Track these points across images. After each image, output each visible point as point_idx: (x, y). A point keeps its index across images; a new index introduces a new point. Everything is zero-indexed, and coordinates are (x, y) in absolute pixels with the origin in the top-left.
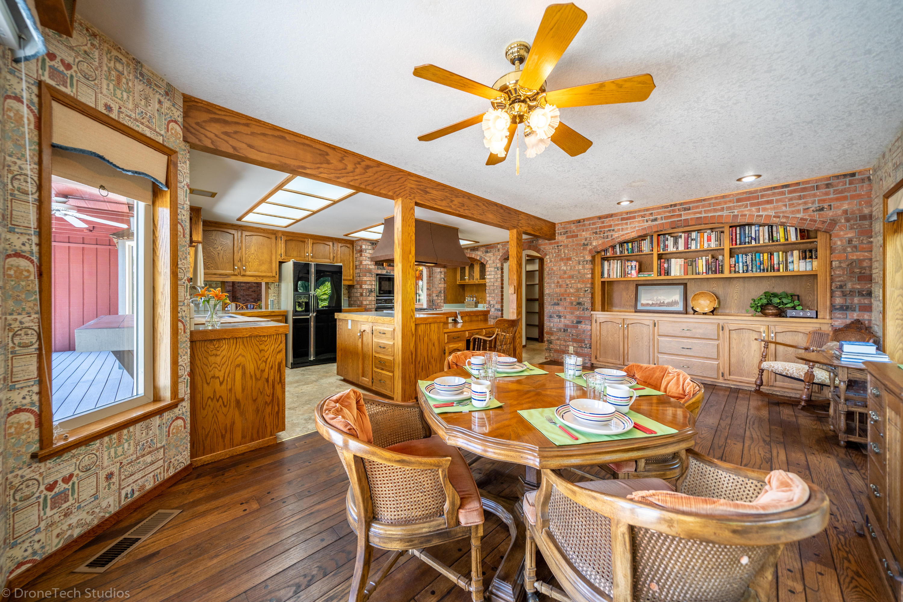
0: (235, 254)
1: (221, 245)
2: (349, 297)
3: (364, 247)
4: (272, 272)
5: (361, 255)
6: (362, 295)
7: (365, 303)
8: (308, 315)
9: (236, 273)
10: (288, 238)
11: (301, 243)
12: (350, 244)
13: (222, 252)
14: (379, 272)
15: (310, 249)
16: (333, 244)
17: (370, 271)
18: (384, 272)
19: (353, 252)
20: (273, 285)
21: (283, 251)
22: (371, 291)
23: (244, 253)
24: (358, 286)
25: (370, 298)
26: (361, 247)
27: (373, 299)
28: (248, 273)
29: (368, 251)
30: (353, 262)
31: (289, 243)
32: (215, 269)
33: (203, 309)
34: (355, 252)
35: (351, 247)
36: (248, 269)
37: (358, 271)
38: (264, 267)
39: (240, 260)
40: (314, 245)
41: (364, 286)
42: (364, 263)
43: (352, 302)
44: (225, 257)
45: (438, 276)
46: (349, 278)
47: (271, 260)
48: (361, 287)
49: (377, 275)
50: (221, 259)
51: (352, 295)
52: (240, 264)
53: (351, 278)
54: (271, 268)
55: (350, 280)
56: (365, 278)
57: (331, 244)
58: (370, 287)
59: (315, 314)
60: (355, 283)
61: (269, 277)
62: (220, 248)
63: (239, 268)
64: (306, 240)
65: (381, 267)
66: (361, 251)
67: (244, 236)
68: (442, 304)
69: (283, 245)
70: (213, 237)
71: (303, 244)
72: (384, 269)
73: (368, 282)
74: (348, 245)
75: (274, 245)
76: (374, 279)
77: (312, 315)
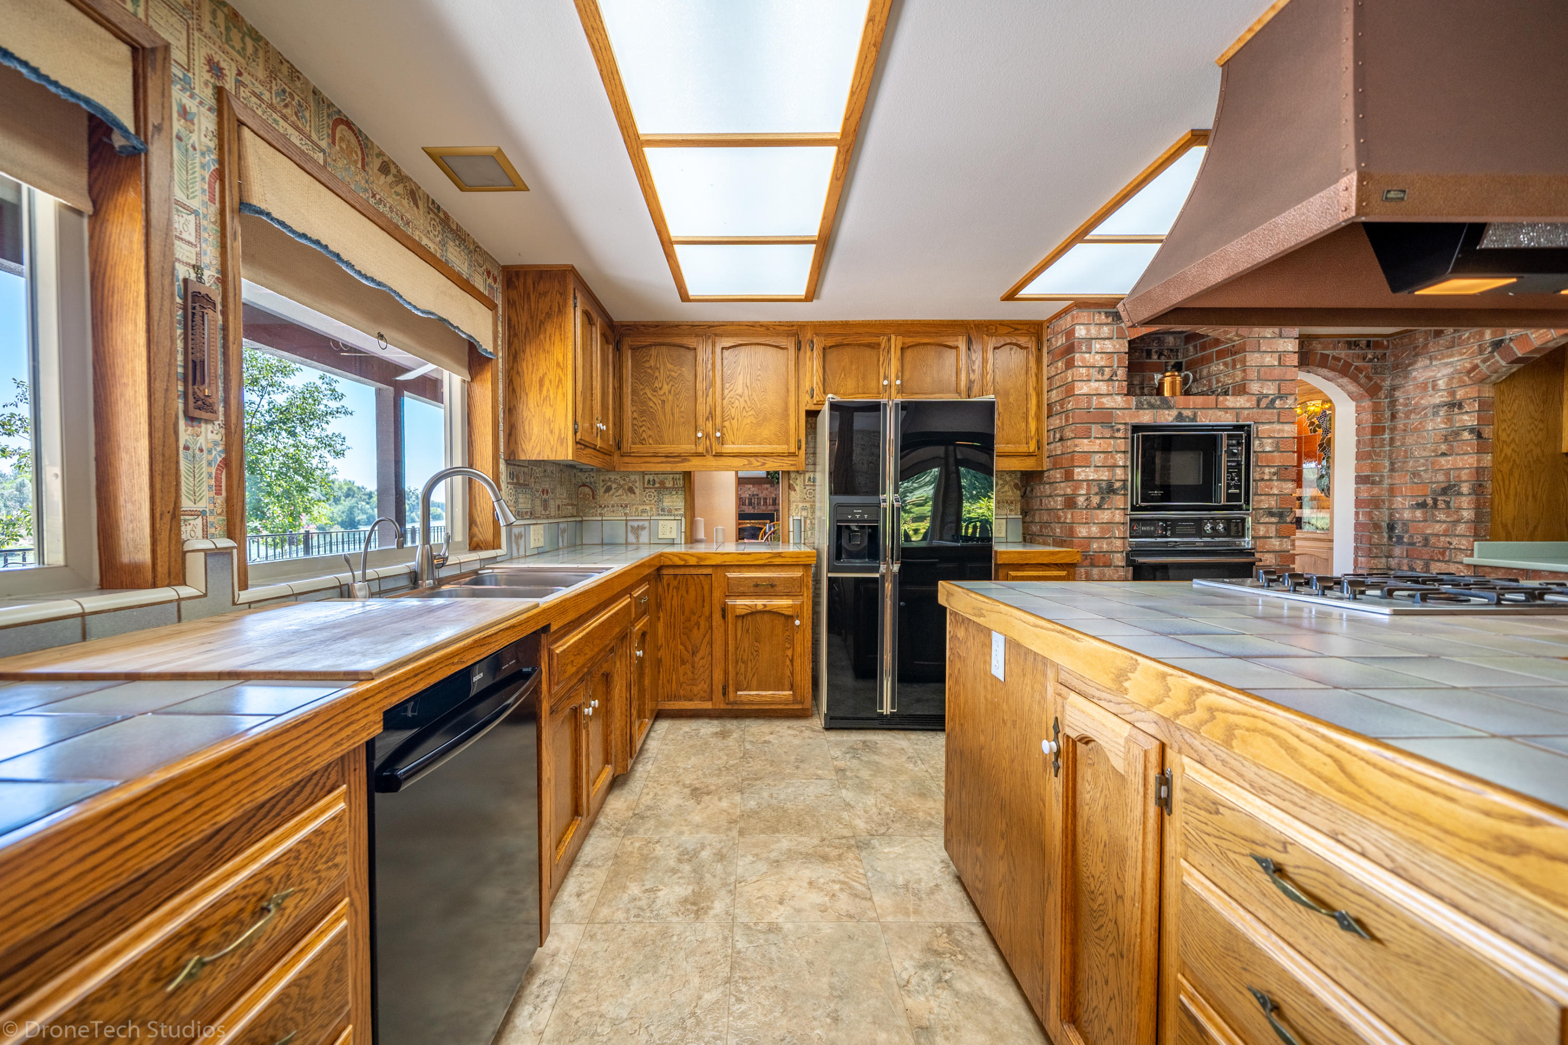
0: (700, 400)
1: (671, 378)
2: (1025, 513)
3: (1081, 332)
4: (787, 443)
5: (1070, 365)
6: (1070, 503)
7: (1082, 531)
8: (876, 570)
9: (701, 449)
10: (830, 342)
11: (868, 352)
12: (1028, 334)
13: (670, 398)
14: (1146, 417)
15: (895, 364)
16: (969, 342)
17: (1105, 419)
18: (1167, 417)
19: (1039, 360)
20: (800, 481)
21: (817, 380)
22: (1109, 490)
23: (718, 394)
24: (1058, 475)
25: (1105, 516)
26: (1070, 333)
27: (1118, 517)
28: (729, 448)
29: (1097, 346)
30: (1039, 394)
31: (833, 355)
32: (657, 442)
33: (647, 541)
34: (1045, 360)
35: (1033, 347)
36: (729, 437)
37: (1056, 422)
38: (767, 431)
39: (711, 416)
40: (909, 353)
41: (1080, 473)
42: (1082, 388)
43: (1035, 529)
44: (676, 411)
45: (1436, 424)
46: (1023, 448)
47: (786, 409)
48: (1069, 476)
49: (1136, 428)
50: (669, 416)
51: (1035, 504)
52: (710, 424)
53: (1032, 447)
54: (787, 432)
55: (1029, 455)
56: (1084, 445)
57: (962, 344)
58: (1105, 475)
59: (896, 568)
60: (1046, 464)
61: (780, 455)
62: (666, 388)
63: (707, 436)
64: (883, 340)
65: (1155, 400)
66: (1070, 349)
67: (718, 350)
68: (1464, 543)
69: (817, 364)
70: (652, 363)
71: (873, 353)
72: (1166, 405)
73: (1098, 459)
74: (1023, 340)
75: (792, 364)
76: (1122, 445)
77: (889, 569)
